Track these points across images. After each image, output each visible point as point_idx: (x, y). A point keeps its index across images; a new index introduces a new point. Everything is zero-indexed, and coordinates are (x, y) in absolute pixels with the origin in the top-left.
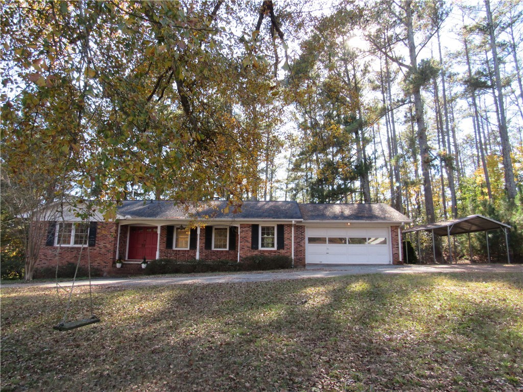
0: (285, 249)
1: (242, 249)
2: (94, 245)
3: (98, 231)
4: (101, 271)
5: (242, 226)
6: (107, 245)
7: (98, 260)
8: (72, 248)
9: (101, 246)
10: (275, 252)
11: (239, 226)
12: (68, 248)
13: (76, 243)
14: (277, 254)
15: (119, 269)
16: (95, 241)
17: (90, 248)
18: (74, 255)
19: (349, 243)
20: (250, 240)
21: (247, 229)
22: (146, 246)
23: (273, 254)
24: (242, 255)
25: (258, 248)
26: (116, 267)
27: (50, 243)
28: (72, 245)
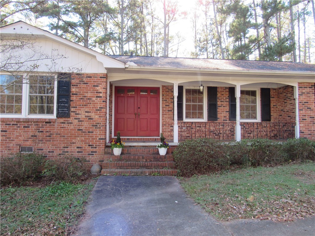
1: (302, 120)
2: (68, 115)
3: (73, 90)
4: (85, 161)
6: (92, 115)
7: (78, 142)
8: (27, 121)
9: (82, 116)
11: (296, 86)
12: (18, 121)
13: (32, 110)
15: (119, 158)
16: (68, 108)
17: (62, 120)
18: (31, 134)
21: (308, 90)
22: (141, 117)
24: (303, 129)
26: (112, 154)
28: (25, 114)
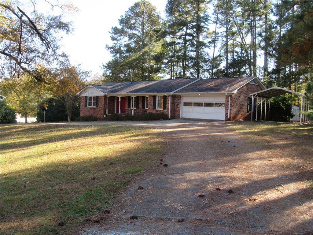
0: (167, 109)
1: (149, 109)
2: (98, 107)
3: (99, 100)
5: (150, 96)
6: (102, 107)
8: (92, 108)
9: (100, 107)
10: (162, 111)
11: (148, 97)
14: (163, 112)
16: (98, 105)
18: (93, 111)
19: (204, 106)
20: (152, 104)
21: (151, 98)
23: (162, 112)
25: (156, 109)
27: (86, 106)
28: (92, 106)
